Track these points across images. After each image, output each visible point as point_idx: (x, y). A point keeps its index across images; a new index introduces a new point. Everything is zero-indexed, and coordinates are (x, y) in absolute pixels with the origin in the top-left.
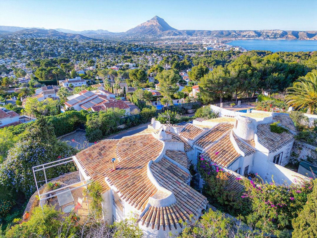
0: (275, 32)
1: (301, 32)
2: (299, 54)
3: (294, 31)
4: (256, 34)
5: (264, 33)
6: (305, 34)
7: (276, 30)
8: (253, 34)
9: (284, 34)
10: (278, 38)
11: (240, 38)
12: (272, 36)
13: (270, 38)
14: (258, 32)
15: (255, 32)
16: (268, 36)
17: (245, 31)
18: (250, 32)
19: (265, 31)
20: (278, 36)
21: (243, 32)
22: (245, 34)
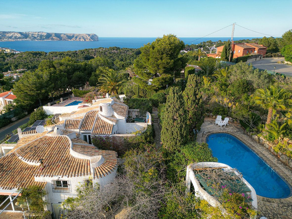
0: (40, 34)
1: (62, 34)
2: (69, 53)
3: (56, 33)
4: (22, 36)
5: (30, 35)
6: (65, 36)
7: (40, 32)
8: (19, 35)
9: (49, 36)
10: (45, 39)
11: (6, 39)
12: (38, 38)
13: (37, 39)
14: (23, 34)
15: (21, 33)
16: (35, 38)
17: (10, 32)
18: (15, 33)
19: (30, 33)
20: (44, 38)
21: (8, 34)
22: (10, 35)
